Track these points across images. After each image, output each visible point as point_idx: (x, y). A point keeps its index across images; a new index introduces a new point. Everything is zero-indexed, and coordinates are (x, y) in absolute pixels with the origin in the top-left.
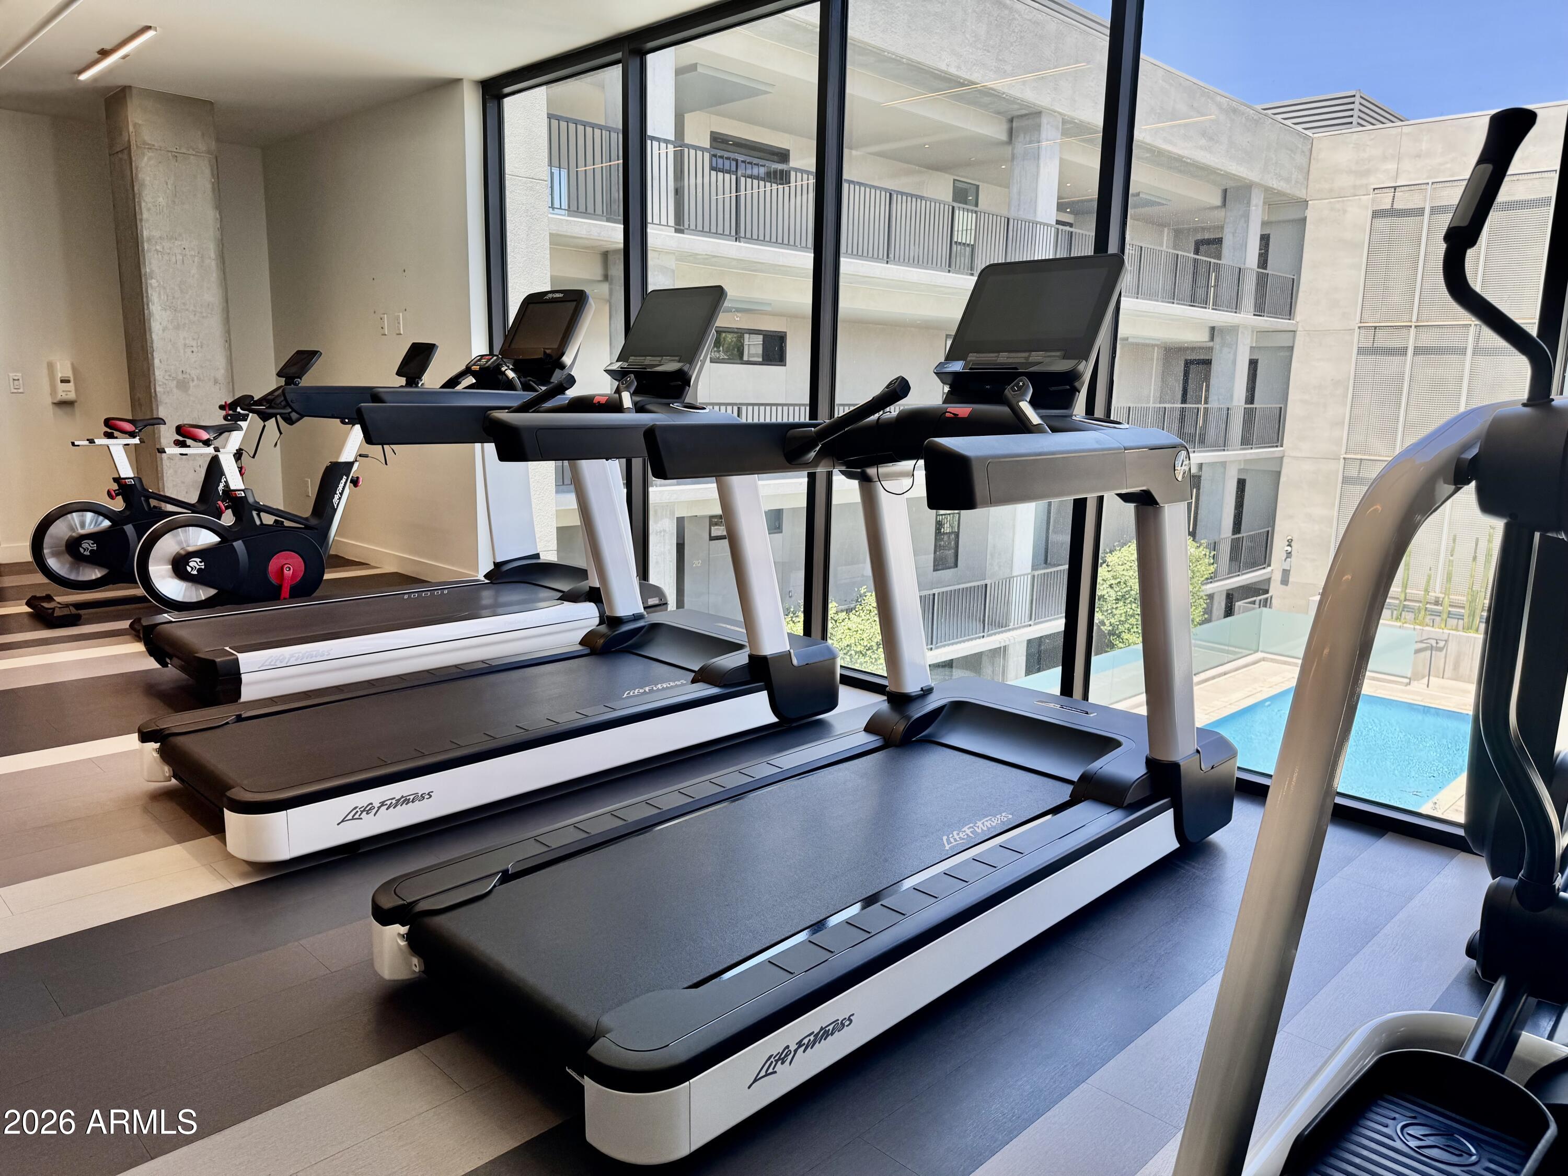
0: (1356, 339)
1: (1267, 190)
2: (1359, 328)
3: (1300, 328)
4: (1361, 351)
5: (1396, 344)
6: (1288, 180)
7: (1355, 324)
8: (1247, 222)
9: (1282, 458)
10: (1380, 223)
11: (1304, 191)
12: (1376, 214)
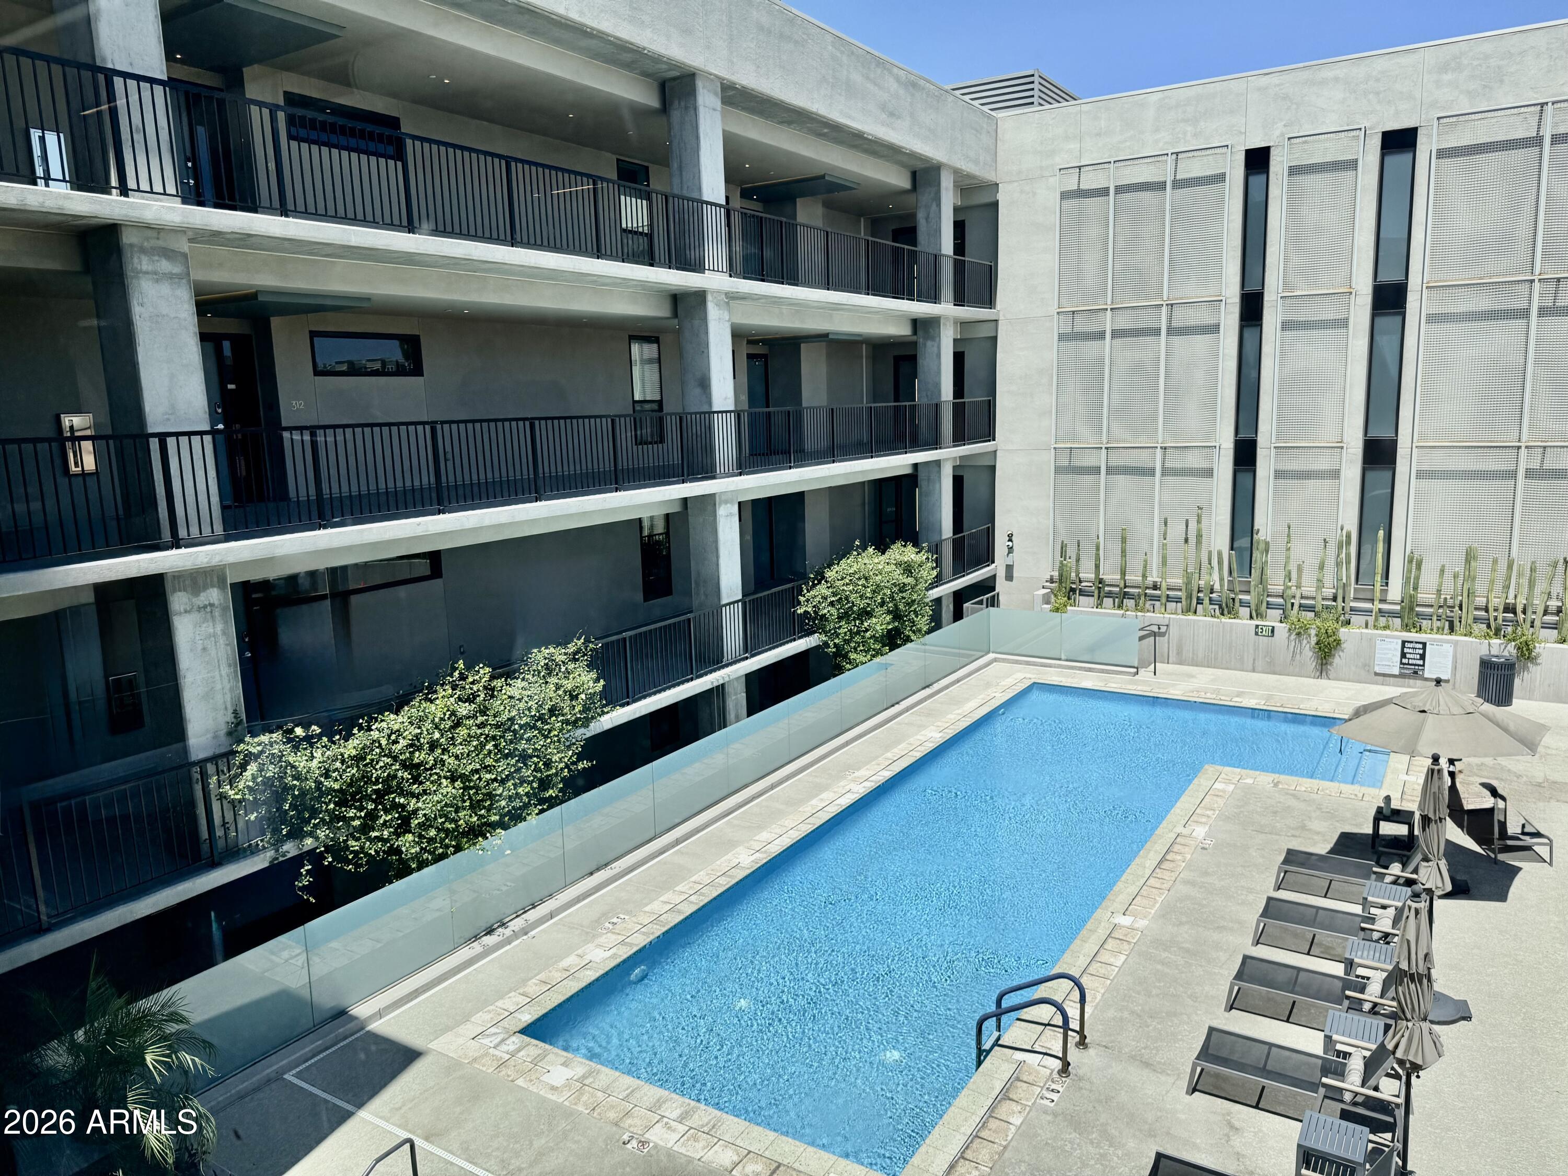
0: (1055, 327)
1: (956, 172)
2: (1058, 313)
3: (1001, 318)
4: (1062, 337)
5: (1094, 328)
6: (976, 162)
7: (1054, 309)
8: (939, 205)
9: (995, 451)
10: (1068, 204)
11: (994, 174)
12: (1065, 195)
